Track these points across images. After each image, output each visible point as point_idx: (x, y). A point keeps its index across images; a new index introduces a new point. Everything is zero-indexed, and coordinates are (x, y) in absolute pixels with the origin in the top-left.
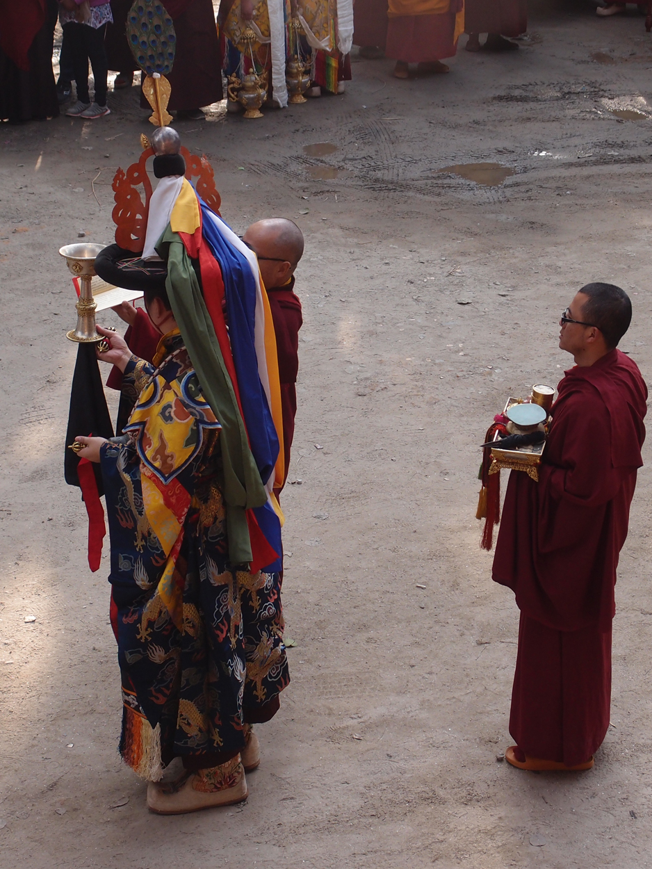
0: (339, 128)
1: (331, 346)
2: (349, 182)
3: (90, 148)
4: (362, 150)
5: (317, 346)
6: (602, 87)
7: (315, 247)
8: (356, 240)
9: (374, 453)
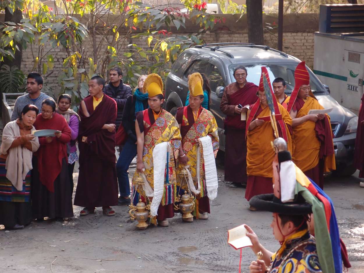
0: (200, 238)
3: (54, 246)
4: (211, 249)
6: (356, 221)
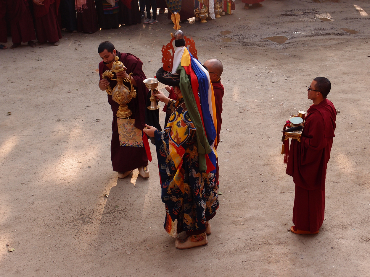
0: (232, 25)
1: (230, 97)
2: (235, 43)
3: (151, 33)
4: (239, 32)
5: (226, 97)
6: (316, 11)
7: (225, 65)
8: (238, 62)
9: (245, 131)
